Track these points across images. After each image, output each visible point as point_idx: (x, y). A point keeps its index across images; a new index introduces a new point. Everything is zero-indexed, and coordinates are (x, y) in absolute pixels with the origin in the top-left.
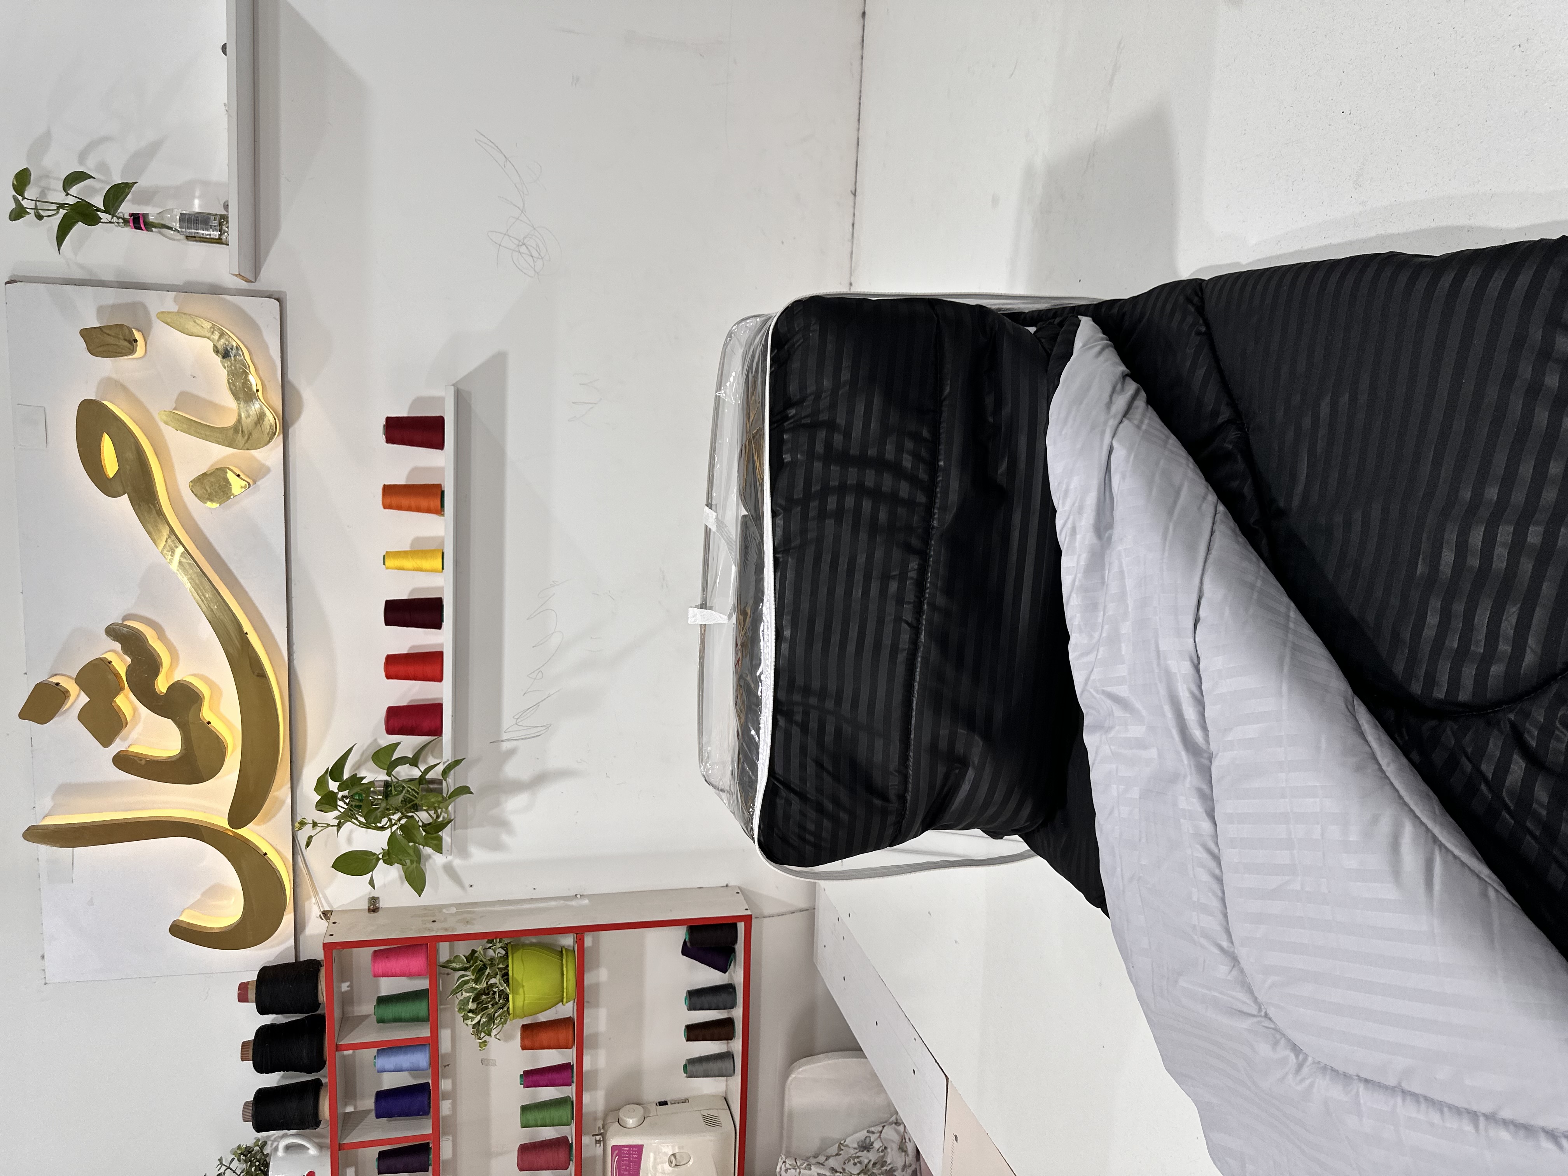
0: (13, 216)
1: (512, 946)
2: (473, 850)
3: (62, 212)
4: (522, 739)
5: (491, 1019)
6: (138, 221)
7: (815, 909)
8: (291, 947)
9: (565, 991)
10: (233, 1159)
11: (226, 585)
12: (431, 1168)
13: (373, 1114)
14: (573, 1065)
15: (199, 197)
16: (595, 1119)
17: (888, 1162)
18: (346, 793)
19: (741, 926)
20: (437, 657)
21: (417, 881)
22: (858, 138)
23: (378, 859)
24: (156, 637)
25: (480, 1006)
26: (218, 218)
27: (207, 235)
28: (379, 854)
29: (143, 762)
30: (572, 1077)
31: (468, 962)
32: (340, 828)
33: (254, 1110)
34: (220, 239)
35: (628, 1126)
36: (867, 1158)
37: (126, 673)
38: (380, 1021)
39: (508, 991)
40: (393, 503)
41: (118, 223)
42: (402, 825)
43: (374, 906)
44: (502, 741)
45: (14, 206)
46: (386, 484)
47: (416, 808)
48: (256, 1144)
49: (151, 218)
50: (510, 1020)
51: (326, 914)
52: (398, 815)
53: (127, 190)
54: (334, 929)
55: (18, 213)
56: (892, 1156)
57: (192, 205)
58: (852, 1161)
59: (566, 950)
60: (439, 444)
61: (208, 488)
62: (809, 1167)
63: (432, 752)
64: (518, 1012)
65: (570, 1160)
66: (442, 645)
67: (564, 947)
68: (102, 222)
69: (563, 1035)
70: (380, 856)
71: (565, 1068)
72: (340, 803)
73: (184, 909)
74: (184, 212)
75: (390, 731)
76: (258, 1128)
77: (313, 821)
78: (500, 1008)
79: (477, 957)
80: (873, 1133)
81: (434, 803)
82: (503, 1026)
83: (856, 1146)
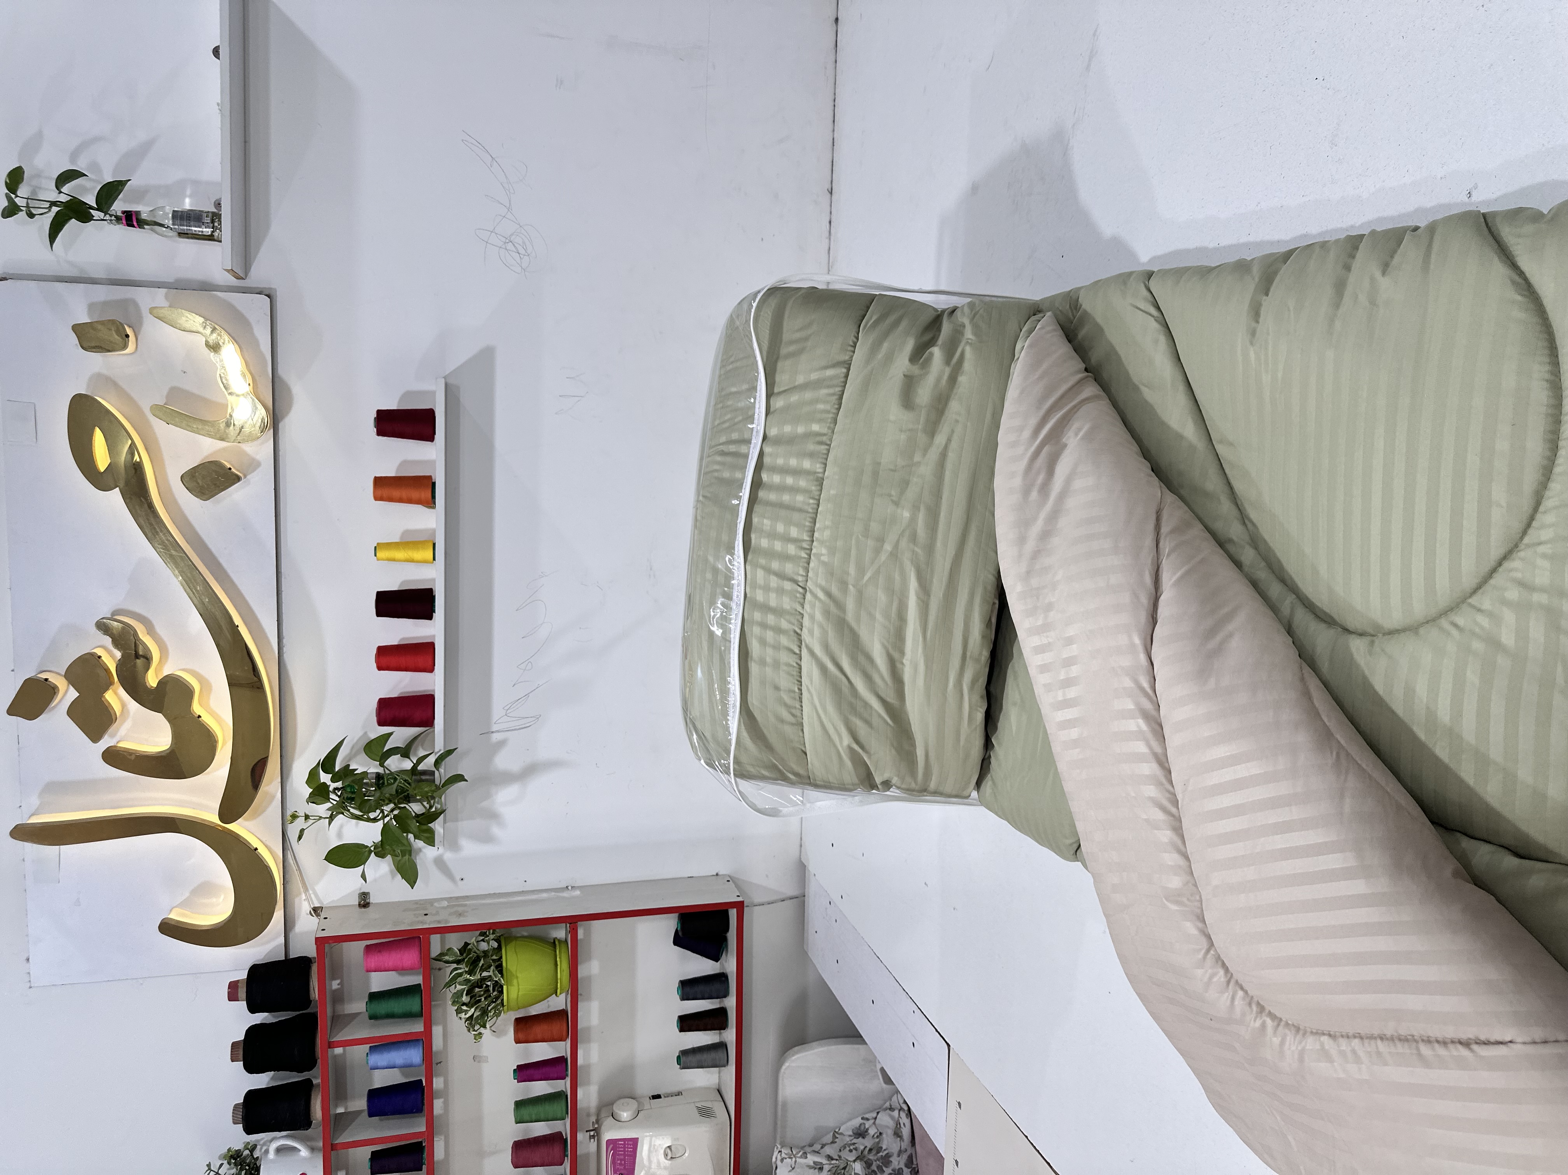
0: (6, 212)
1: (505, 938)
2: (464, 842)
3: (55, 209)
4: (513, 730)
5: (485, 1012)
6: (130, 219)
7: (804, 896)
8: (281, 944)
9: (559, 981)
10: (221, 1165)
11: (216, 579)
12: (424, 1167)
13: (366, 1113)
14: (567, 1058)
15: (190, 196)
16: (588, 1115)
17: (884, 1148)
18: (339, 784)
19: (733, 913)
20: (428, 648)
21: (409, 874)
22: (833, 139)
23: (370, 852)
24: (146, 632)
25: (473, 999)
26: (210, 215)
27: (199, 231)
28: (371, 847)
29: (133, 757)
30: (567, 1070)
31: (461, 954)
32: (333, 820)
33: (244, 1112)
34: (212, 235)
35: (623, 1120)
36: (863, 1144)
37: (116, 667)
38: (373, 1017)
39: (503, 982)
40: (384, 495)
41: (111, 220)
42: (395, 816)
43: (364, 902)
44: (492, 732)
45: (6, 204)
46: (377, 476)
47: (408, 799)
48: (246, 1148)
49: (144, 216)
50: (504, 1012)
51: (316, 911)
52: (392, 806)
53: (120, 188)
54: (325, 924)
55: (11, 210)
56: (888, 1142)
57: (183, 202)
58: (848, 1149)
59: (560, 941)
60: (429, 436)
61: (199, 481)
62: (805, 1156)
63: (422, 745)
64: (513, 1004)
65: (565, 1155)
66: (434, 636)
67: (556, 938)
68: (94, 220)
69: (556, 1027)
70: (372, 849)
71: (560, 1061)
72: (332, 796)
73: (172, 909)
74: (176, 209)
75: (381, 723)
76: (249, 1130)
77: (305, 814)
78: (493, 1002)
79: (470, 950)
80: (868, 1119)
81: (427, 792)
82: (497, 1019)
83: (851, 1133)
